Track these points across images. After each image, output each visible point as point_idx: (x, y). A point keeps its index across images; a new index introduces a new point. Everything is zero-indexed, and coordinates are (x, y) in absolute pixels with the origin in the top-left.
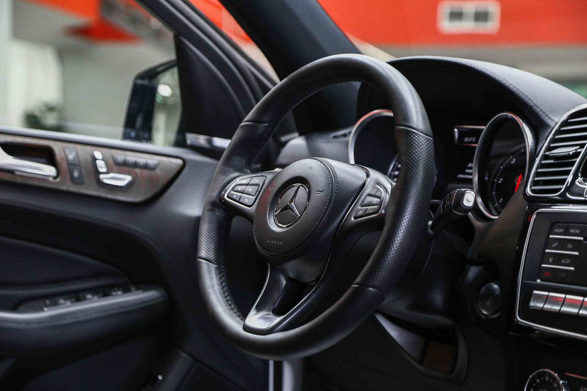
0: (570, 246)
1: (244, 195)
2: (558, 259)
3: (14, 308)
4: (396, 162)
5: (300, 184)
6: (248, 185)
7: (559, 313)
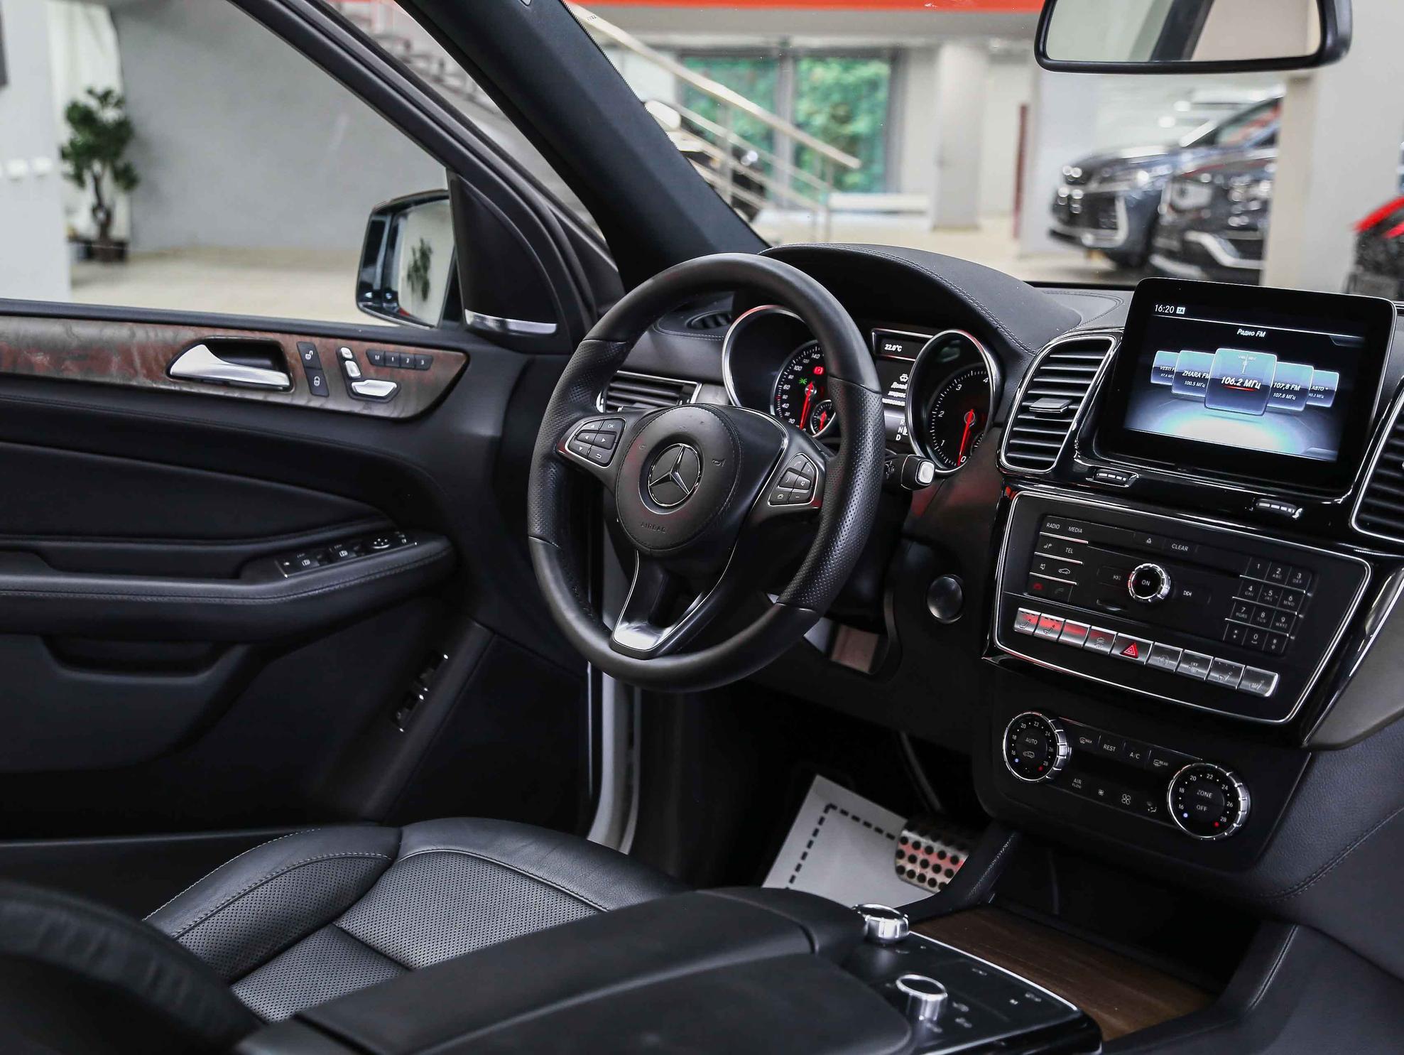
0: (1069, 550)
1: (594, 447)
2: (1053, 567)
4: (785, 370)
5: (686, 445)
6: (598, 432)
7: (1057, 643)
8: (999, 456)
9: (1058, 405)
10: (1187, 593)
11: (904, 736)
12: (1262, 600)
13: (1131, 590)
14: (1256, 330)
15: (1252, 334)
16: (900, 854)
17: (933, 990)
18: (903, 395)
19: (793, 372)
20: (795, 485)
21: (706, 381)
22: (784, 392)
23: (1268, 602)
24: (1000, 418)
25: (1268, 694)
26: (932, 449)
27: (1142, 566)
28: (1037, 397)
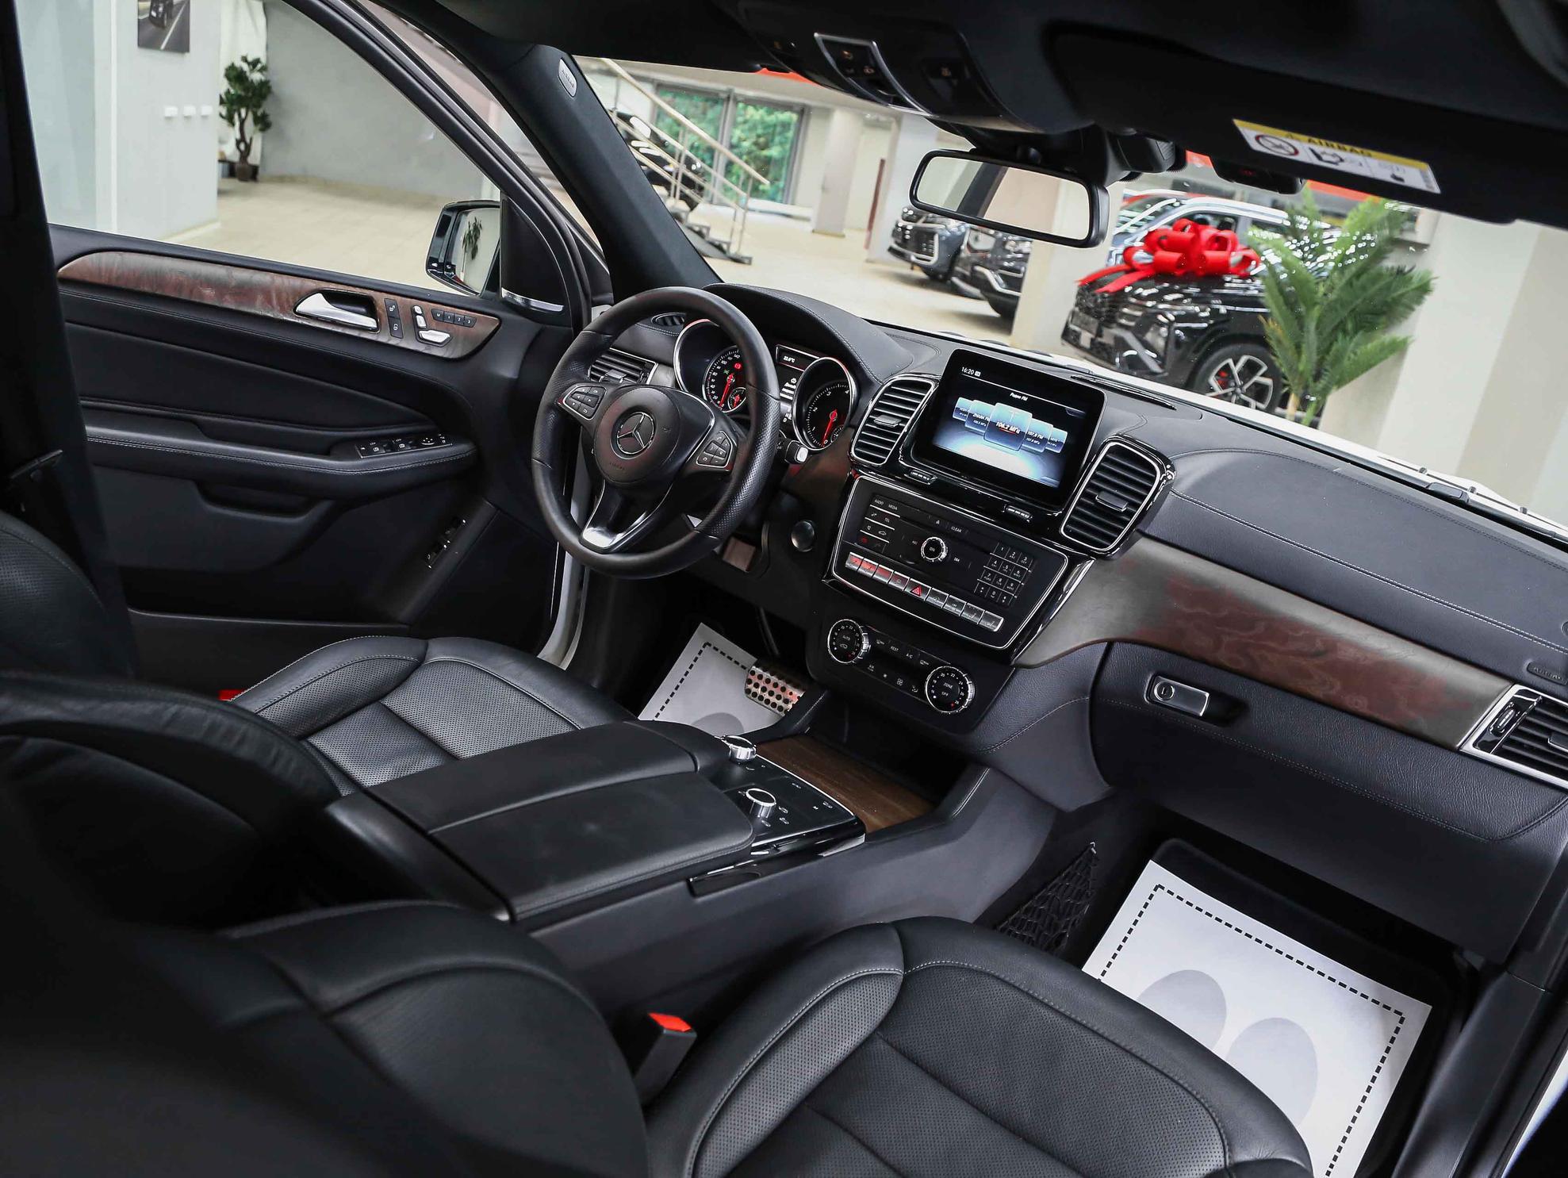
0: (887, 520)
1: (583, 404)
2: (875, 529)
3: (326, 453)
4: (715, 362)
5: (645, 414)
6: (587, 394)
7: (871, 579)
8: (850, 451)
9: (893, 423)
10: (957, 560)
11: (762, 611)
12: (1001, 571)
13: (923, 552)
14: (1022, 395)
15: (1019, 397)
16: (749, 681)
17: (768, 799)
18: (792, 392)
19: (720, 364)
20: (716, 453)
21: (661, 362)
22: (713, 377)
23: (1005, 573)
24: (854, 422)
25: (995, 630)
26: (806, 432)
27: (931, 538)
28: (879, 414)
